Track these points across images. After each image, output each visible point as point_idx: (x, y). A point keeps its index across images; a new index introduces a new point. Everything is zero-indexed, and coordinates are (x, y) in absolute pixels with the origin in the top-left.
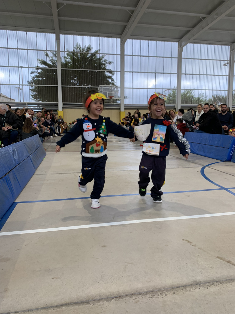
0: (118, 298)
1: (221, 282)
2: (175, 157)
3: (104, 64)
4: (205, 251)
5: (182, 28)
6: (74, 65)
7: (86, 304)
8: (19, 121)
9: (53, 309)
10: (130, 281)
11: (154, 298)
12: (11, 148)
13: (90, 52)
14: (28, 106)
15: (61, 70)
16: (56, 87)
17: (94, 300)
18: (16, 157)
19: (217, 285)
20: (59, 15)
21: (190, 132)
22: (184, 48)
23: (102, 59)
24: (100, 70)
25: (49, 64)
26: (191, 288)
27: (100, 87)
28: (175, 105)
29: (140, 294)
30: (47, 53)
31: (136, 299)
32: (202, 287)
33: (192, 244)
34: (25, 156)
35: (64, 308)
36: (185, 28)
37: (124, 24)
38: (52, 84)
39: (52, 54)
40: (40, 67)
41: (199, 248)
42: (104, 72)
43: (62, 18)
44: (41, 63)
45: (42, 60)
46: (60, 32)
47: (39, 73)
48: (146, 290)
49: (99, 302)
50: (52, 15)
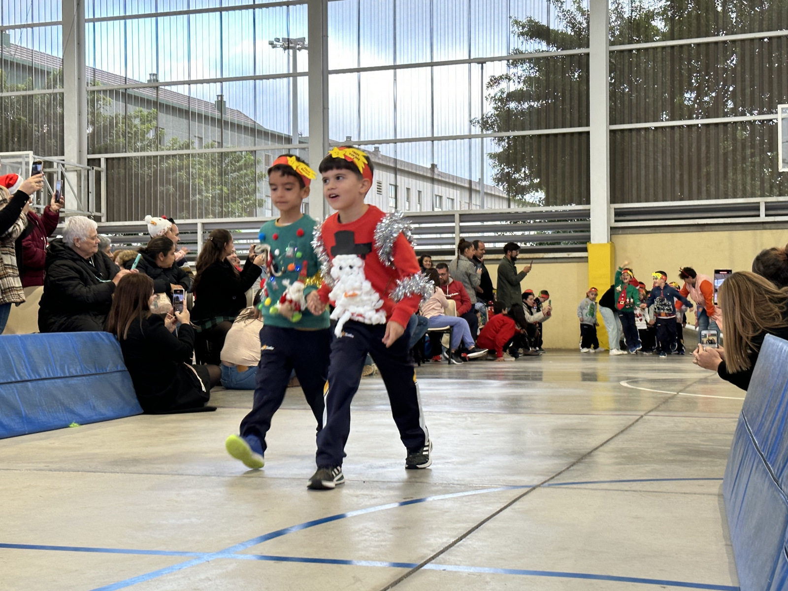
15: (611, 53)
16: (584, 137)
38: (568, 121)
45: (531, 21)
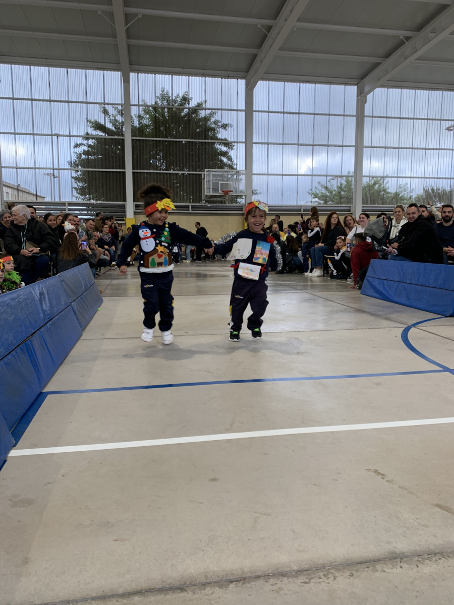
0: (241, 582)
1: (444, 554)
2: (352, 308)
3: (213, 129)
4: (411, 493)
5: (365, 59)
6: (156, 132)
7: (179, 591)
8: (52, 238)
9: (115, 600)
10: (264, 548)
11: (312, 584)
12: (37, 288)
13: (187, 106)
14: (68, 209)
15: (132, 140)
16: (122, 173)
17: (195, 585)
18: (46, 306)
19: (436, 561)
20: (129, 36)
21: (380, 258)
22: (369, 97)
23: (209, 120)
24: (205, 139)
25: (109, 129)
26: (384, 566)
27: (205, 173)
28: (350, 207)
29: (283, 575)
30: (104, 108)
31: (276, 584)
32: (408, 564)
33: (386, 479)
34: (63, 303)
35: (136, 598)
36: (370, 58)
37: (253, 51)
38: (115, 167)
39: (115, 110)
40: (92, 135)
41: (400, 487)
42: (214, 143)
43: (134, 42)
44: (93, 127)
45: (96, 122)
46: (130, 68)
47: (90, 146)
48: (296, 568)
49: (204, 589)
50: (115, 36)
